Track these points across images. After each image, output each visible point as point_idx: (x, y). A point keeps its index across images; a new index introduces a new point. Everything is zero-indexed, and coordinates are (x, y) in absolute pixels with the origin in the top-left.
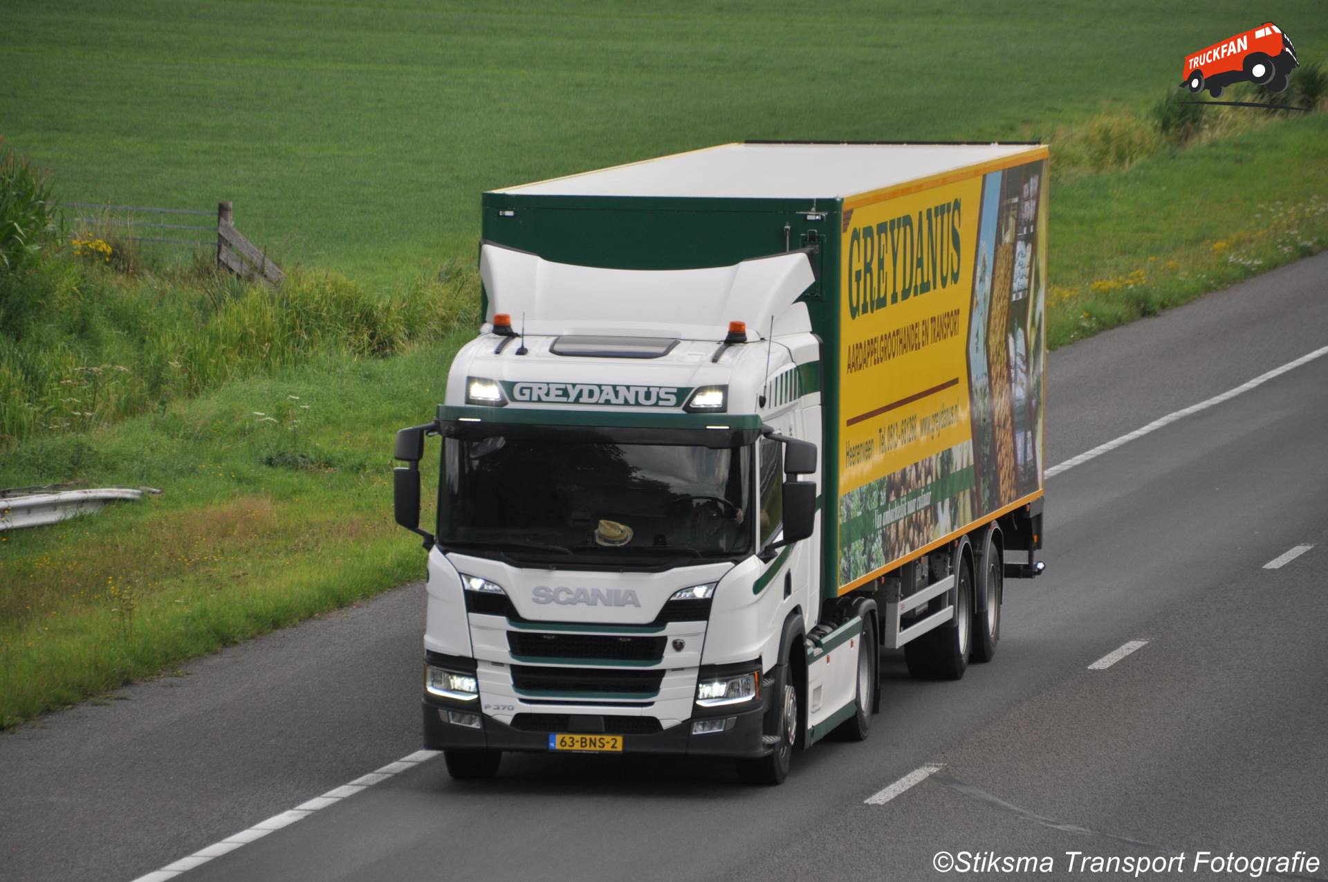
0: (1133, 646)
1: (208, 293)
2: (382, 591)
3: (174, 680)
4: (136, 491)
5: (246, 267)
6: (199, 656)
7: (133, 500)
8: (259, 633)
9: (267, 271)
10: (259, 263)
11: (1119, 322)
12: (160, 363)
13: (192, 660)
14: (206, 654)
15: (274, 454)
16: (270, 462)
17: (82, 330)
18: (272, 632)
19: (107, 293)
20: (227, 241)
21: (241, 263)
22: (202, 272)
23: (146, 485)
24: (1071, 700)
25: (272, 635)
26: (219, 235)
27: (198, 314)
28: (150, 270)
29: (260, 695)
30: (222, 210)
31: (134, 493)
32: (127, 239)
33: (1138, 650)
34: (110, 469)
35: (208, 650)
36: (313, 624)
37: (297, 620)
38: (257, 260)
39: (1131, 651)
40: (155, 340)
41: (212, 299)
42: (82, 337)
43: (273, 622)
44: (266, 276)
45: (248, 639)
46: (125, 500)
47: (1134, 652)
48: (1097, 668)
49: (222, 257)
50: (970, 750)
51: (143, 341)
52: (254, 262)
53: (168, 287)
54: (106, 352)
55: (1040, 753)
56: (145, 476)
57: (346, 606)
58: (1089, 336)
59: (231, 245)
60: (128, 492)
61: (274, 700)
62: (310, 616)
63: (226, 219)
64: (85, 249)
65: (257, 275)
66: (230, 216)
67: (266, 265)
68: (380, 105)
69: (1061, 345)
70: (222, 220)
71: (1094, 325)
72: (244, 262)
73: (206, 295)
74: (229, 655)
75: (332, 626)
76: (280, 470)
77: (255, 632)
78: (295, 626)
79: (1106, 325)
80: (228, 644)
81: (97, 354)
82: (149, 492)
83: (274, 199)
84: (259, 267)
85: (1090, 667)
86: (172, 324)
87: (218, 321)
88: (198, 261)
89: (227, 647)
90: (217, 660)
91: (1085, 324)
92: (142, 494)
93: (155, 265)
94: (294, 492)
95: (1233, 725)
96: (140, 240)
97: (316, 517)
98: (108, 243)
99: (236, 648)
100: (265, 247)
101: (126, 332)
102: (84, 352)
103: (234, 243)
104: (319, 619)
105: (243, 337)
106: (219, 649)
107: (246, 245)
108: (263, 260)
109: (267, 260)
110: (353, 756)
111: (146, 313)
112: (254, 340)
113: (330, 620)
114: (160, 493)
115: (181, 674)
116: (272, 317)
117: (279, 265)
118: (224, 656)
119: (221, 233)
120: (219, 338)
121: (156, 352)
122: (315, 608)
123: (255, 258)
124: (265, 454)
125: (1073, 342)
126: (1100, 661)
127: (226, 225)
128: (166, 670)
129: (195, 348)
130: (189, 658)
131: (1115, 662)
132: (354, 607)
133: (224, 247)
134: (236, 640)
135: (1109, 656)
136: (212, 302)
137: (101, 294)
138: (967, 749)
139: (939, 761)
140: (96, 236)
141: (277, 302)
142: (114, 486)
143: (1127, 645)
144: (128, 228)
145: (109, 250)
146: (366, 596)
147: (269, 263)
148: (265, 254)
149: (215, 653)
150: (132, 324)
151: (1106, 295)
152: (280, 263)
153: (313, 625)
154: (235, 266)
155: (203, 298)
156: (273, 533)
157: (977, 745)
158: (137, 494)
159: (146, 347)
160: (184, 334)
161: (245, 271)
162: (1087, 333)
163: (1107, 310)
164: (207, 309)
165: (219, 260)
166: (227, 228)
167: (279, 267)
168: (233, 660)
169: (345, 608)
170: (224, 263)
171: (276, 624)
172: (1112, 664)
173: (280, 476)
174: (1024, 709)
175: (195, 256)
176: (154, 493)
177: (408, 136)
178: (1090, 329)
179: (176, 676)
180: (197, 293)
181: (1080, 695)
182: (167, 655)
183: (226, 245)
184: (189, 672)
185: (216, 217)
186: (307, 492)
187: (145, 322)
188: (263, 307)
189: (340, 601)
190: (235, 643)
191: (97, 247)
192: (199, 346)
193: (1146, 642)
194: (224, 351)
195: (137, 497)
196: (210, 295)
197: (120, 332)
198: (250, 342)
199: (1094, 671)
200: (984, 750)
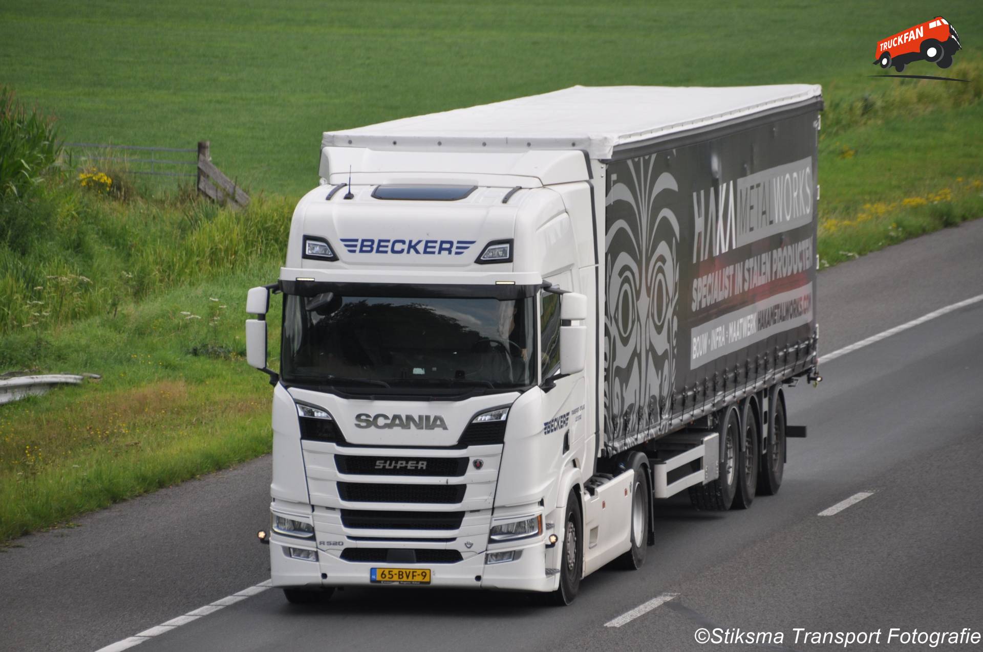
0: (861, 496)
1: (187, 216)
2: (256, 456)
3: (66, 531)
4: (77, 377)
5: (220, 194)
6: (91, 511)
7: (74, 384)
8: (145, 492)
9: (237, 197)
10: (231, 190)
11: (924, 232)
12: (143, 273)
13: (84, 514)
14: (97, 510)
15: (199, 346)
16: (195, 352)
17: (78, 247)
18: (157, 491)
19: (101, 216)
20: (205, 173)
21: (217, 191)
22: (184, 197)
23: (89, 372)
24: (797, 541)
25: (157, 493)
26: (199, 168)
27: (178, 232)
28: (142, 197)
29: (134, 542)
30: (201, 147)
31: (75, 379)
32: (124, 172)
33: (863, 500)
34: (60, 359)
35: (99, 506)
36: (193, 483)
37: (179, 481)
38: (229, 189)
39: (857, 501)
40: (139, 254)
41: (190, 220)
42: (76, 252)
43: (159, 482)
44: (236, 201)
45: (137, 496)
46: (67, 384)
47: (860, 502)
48: (825, 515)
49: (201, 186)
50: (703, 582)
51: (129, 255)
52: (227, 190)
53: (154, 210)
54: (96, 265)
55: (759, 584)
56: (88, 365)
57: (224, 469)
58: (896, 244)
59: (208, 176)
60: (70, 378)
61: (143, 547)
62: (192, 478)
63: (204, 155)
64: (90, 180)
65: (228, 200)
66: (208, 152)
67: (237, 192)
68: (367, 62)
69: (871, 251)
70: (201, 157)
71: (900, 234)
72: (219, 190)
73: (186, 217)
74: (117, 510)
75: (208, 485)
76: (202, 358)
77: (142, 491)
78: (177, 486)
79: (911, 234)
80: (118, 501)
81: (89, 266)
82: (90, 377)
83: (263, 139)
84: (231, 194)
85: (820, 514)
86: (155, 240)
87: (193, 239)
88: (181, 189)
89: (116, 503)
90: (106, 514)
91: (893, 234)
92: (82, 379)
93: (145, 195)
94: (208, 376)
95: (924, 560)
96: (135, 173)
97: (217, 397)
98: (108, 175)
99: (124, 504)
100: (237, 177)
101: (115, 248)
102: (77, 264)
103: (211, 175)
104: (199, 480)
105: (214, 253)
106: (109, 505)
107: (221, 177)
108: (234, 188)
109: (237, 187)
110: (196, 592)
111: (133, 232)
112: (223, 253)
113: (207, 480)
114: (100, 378)
115: (73, 526)
116: (238, 235)
117: (247, 192)
118: (113, 510)
119: (200, 166)
120: (193, 252)
121: (140, 264)
122: (197, 470)
123: (228, 187)
124: (192, 345)
125: (881, 249)
126: (830, 509)
127: (204, 160)
128: (61, 523)
129: (173, 259)
130: (81, 513)
131: (842, 509)
132: (231, 469)
133: (202, 178)
134: (125, 497)
135: (838, 505)
136: (190, 223)
137: (96, 217)
138: (701, 581)
139: (675, 591)
140: (100, 170)
141: (242, 222)
142: (62, 373)
143: (856, 496)
144: (125, 162)
145: (109, 181)
146: (241, 461)
147: (239, 191)
148: (236, 184)
149: (106, 508)
150: (121, 241)
151: (916, 210)
152: (248, 191)
153: (192, 485)
154: (211, 193)
155: (183, 219)
156: (180, 411)
157: (710, 577)
158: (79, 379)
159: (132, 260)
160: (165, 249)
161: (220, 197)
162: (893, 241)
163: (914, 221)
164: (184, 229)
165: (199, 189)
166: (205, 162)
167: (247, 193)
168: (118, 514)
169: (223, 470)
170: (203, 192)
171: (161, 485)
172: (839, 511)
173: (202, 364)
174: (756, 549)
175: (179, 186)
176: (95, 378)
177: (386, 87)
178: (897, 237)
179: (68, 528)
180: (177, 216)
181: (806, 537)
182: (63, 509)
183: (204, 176)
184: (80, 524)
185: (197, 154)
186: (218, 376)
187: (131, 239)
188: (231, 226)
189: (218, 465)
190: (124, 500)
191: (99, 179)
192: (176, 259)
193: (872, 494)
194: (198, 262)
195: (78, 381)
196: (188, 217)
197: (110, 248)
198: (219, 256)
199: (822, 517)
200: (714, 582)
